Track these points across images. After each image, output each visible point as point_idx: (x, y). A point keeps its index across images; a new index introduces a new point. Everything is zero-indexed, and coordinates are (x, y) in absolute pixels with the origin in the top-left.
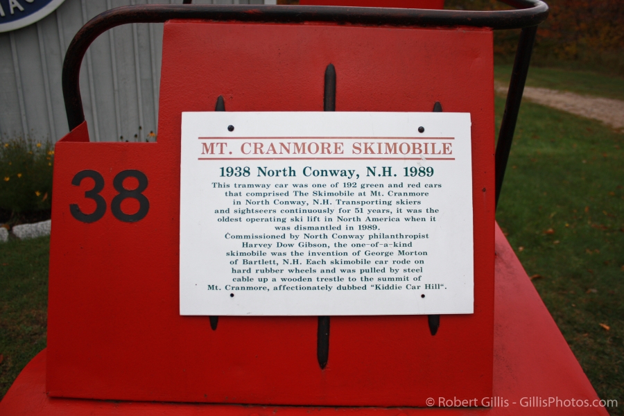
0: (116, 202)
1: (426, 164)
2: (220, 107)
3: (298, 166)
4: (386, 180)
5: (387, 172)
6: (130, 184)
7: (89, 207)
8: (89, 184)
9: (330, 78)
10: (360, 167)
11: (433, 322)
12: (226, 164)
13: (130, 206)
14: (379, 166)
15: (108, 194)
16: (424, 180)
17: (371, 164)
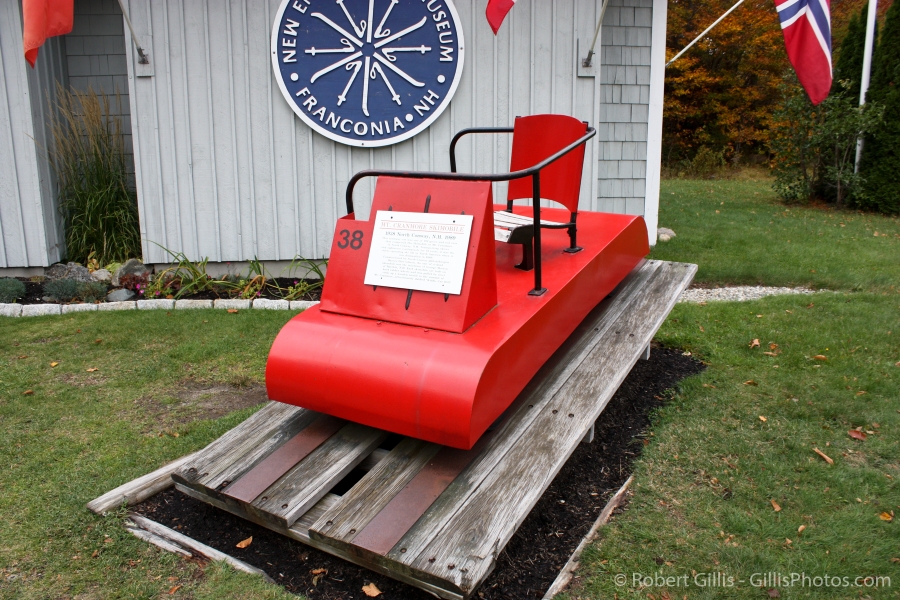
0: (352, 241)
1: (453, 235)
2: (390, 209)
3: (410, 233)
4: (440, 240)
5: (439, 237)
6: (358, 236)
7: (343, 243)
8: (345, 234)
9: (428, 201)
10: (431, 235)
11: (446, 296)
12: (388, 231)
13: (356, 244)
14: (437, 234)
15: (350, 238)
16: (452, 241)
17: (434, 233)
